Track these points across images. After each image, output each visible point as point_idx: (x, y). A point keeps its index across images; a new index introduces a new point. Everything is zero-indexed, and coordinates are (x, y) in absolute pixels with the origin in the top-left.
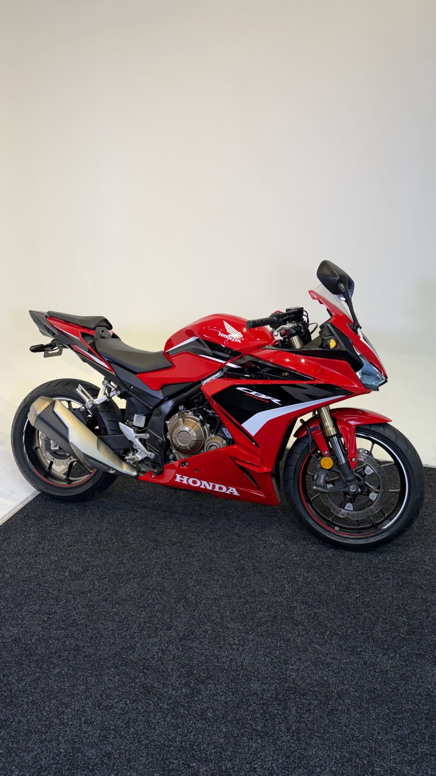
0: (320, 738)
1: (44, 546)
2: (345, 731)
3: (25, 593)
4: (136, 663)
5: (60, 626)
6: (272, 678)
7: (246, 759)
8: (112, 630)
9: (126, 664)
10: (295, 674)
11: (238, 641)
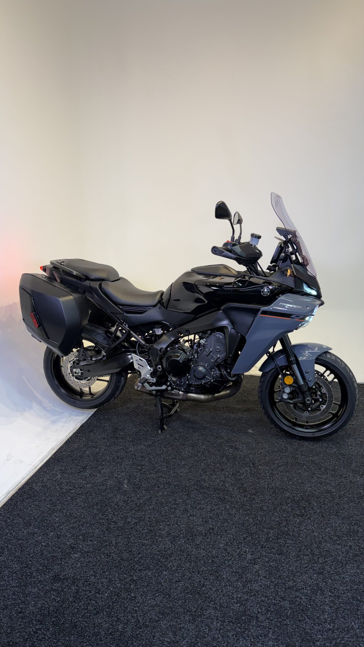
0: (335, 515)
1: (119, 433)
2: (349, 512)
3: (120, 457)
4: (208, 488)
5: (151, 473)
6: (297, 491)
7: (295, 526)
8: (186, 473)
9: (203, 488)
10: (310, 488)
11: (269, 474)
